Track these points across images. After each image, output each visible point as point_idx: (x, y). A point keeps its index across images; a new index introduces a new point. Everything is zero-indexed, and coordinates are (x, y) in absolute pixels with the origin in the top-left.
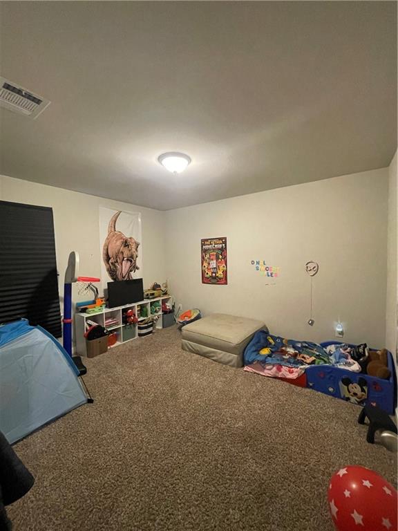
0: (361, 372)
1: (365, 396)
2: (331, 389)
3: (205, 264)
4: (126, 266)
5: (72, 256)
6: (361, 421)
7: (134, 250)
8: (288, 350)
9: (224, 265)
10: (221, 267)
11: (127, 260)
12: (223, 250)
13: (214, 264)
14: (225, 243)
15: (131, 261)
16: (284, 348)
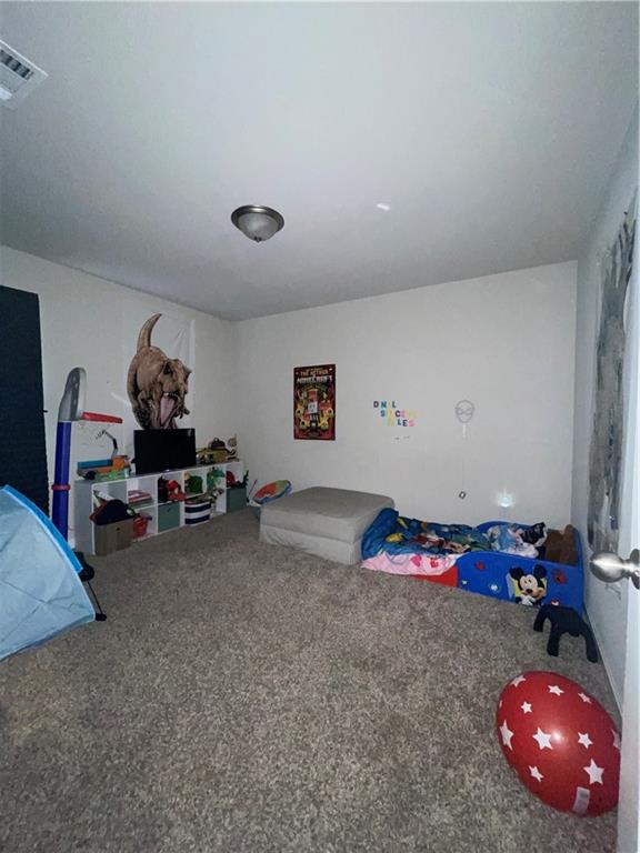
0: (538, 558)
1: (544, 593)
2: (494, 588)
3: (300, 408)
4: (166, 407)
5: (75, 375)
6: (538, 627)
7: (181, 380)
8: (429, 536)
9: (330, 408)
10: (326, 413)
11: (170, 397)
12: (330, 386)
13: (314, 407)
14: (333, 373)
15: (176, 400)
16: (422, 534)
